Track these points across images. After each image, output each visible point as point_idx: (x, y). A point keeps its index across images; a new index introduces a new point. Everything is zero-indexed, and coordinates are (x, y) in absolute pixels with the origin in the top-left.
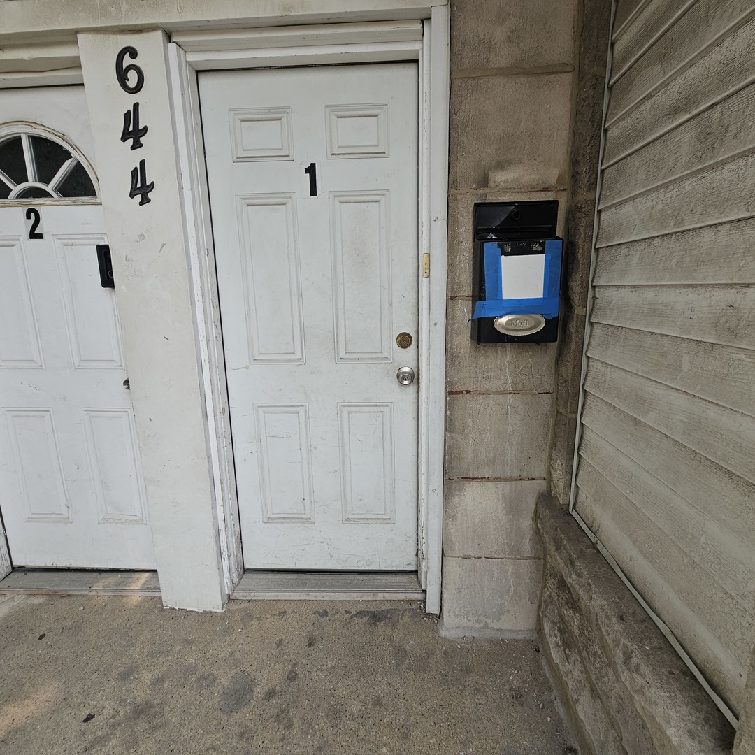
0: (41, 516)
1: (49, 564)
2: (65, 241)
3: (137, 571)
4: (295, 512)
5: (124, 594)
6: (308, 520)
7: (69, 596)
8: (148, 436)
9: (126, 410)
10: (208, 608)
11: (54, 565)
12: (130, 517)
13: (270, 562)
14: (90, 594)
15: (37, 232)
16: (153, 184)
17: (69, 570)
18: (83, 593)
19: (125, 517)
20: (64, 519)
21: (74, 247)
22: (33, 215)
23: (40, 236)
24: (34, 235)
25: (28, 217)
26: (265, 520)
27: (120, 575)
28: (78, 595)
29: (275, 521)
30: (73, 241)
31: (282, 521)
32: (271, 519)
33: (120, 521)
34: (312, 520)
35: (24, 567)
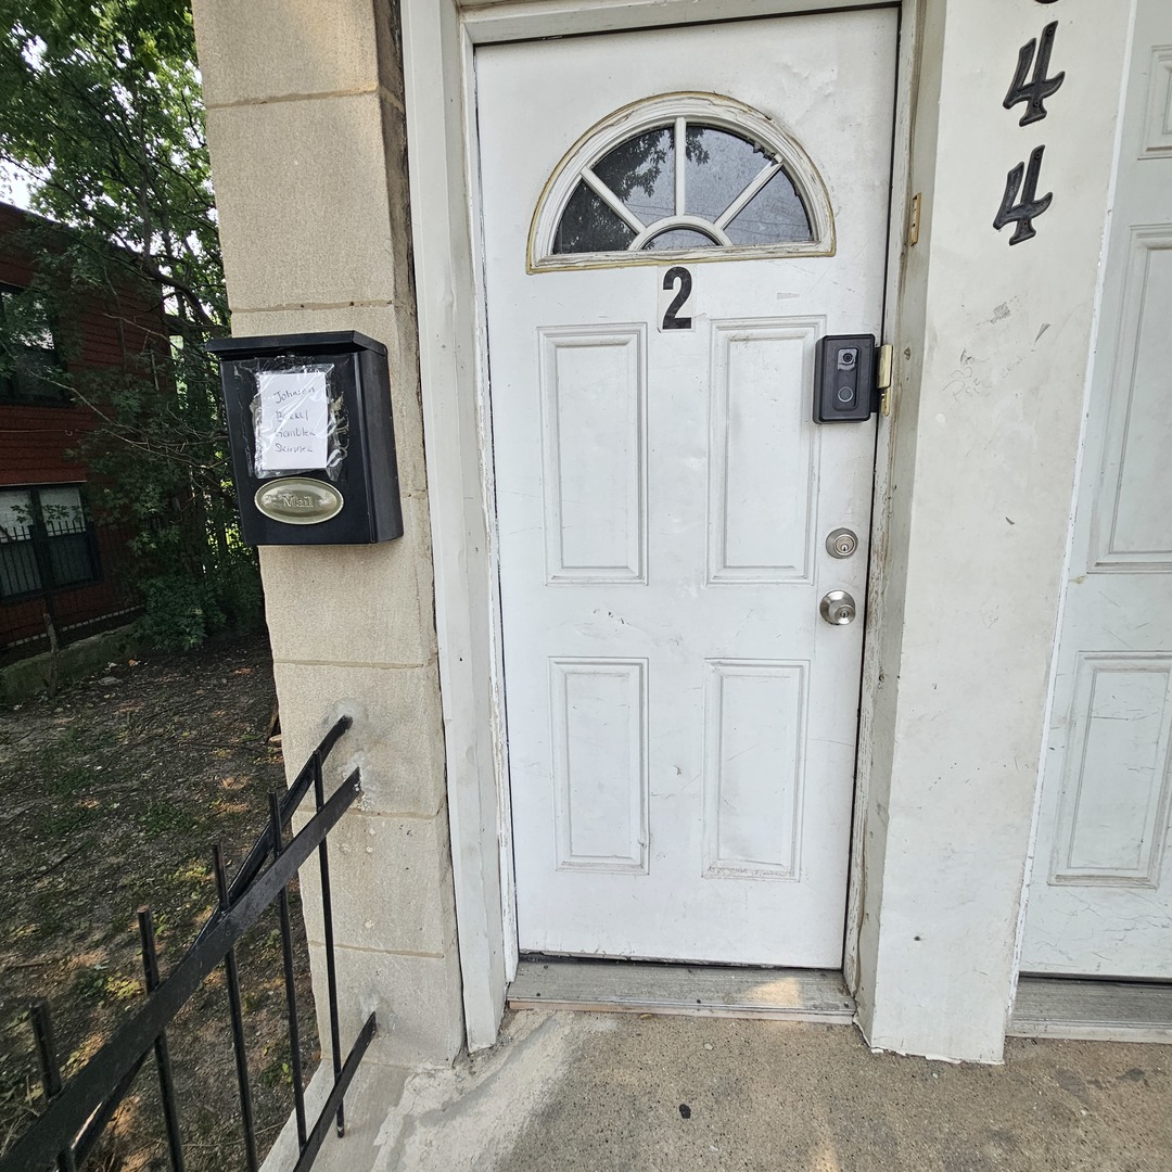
0: (586, 860)
1: (590, 949)
2: (734, 333)
3: (767, 969)
4: (1116, 865)
5: (764, 1016)
6: (1143, 882)
7: (654, 1015)
8: (920, 719)
9: (800, 663)
10: (972, 1057)
11: (600, 952)
12: (764, 867)
13: (1046, 961)
14: (697, 1014)
15: (679, 315)
16: (1049, 197)
17: (628, 962)
18: (684, 1012)
19: (754, 867)
20: (633, 866)
21: (751, 343)
22: (677, 282)
23: (685, 323)
24: (673, 321)
25: (668, 284)
26: (1053, 881)
27: (733, 976)
28: (674, 1017)
29: (1072, 882)
30: (749, 332)
31: (1087, 882)
32: (1065, 878)
33: (744, 874)
34: (1153, 883)
35: (541, 953)
